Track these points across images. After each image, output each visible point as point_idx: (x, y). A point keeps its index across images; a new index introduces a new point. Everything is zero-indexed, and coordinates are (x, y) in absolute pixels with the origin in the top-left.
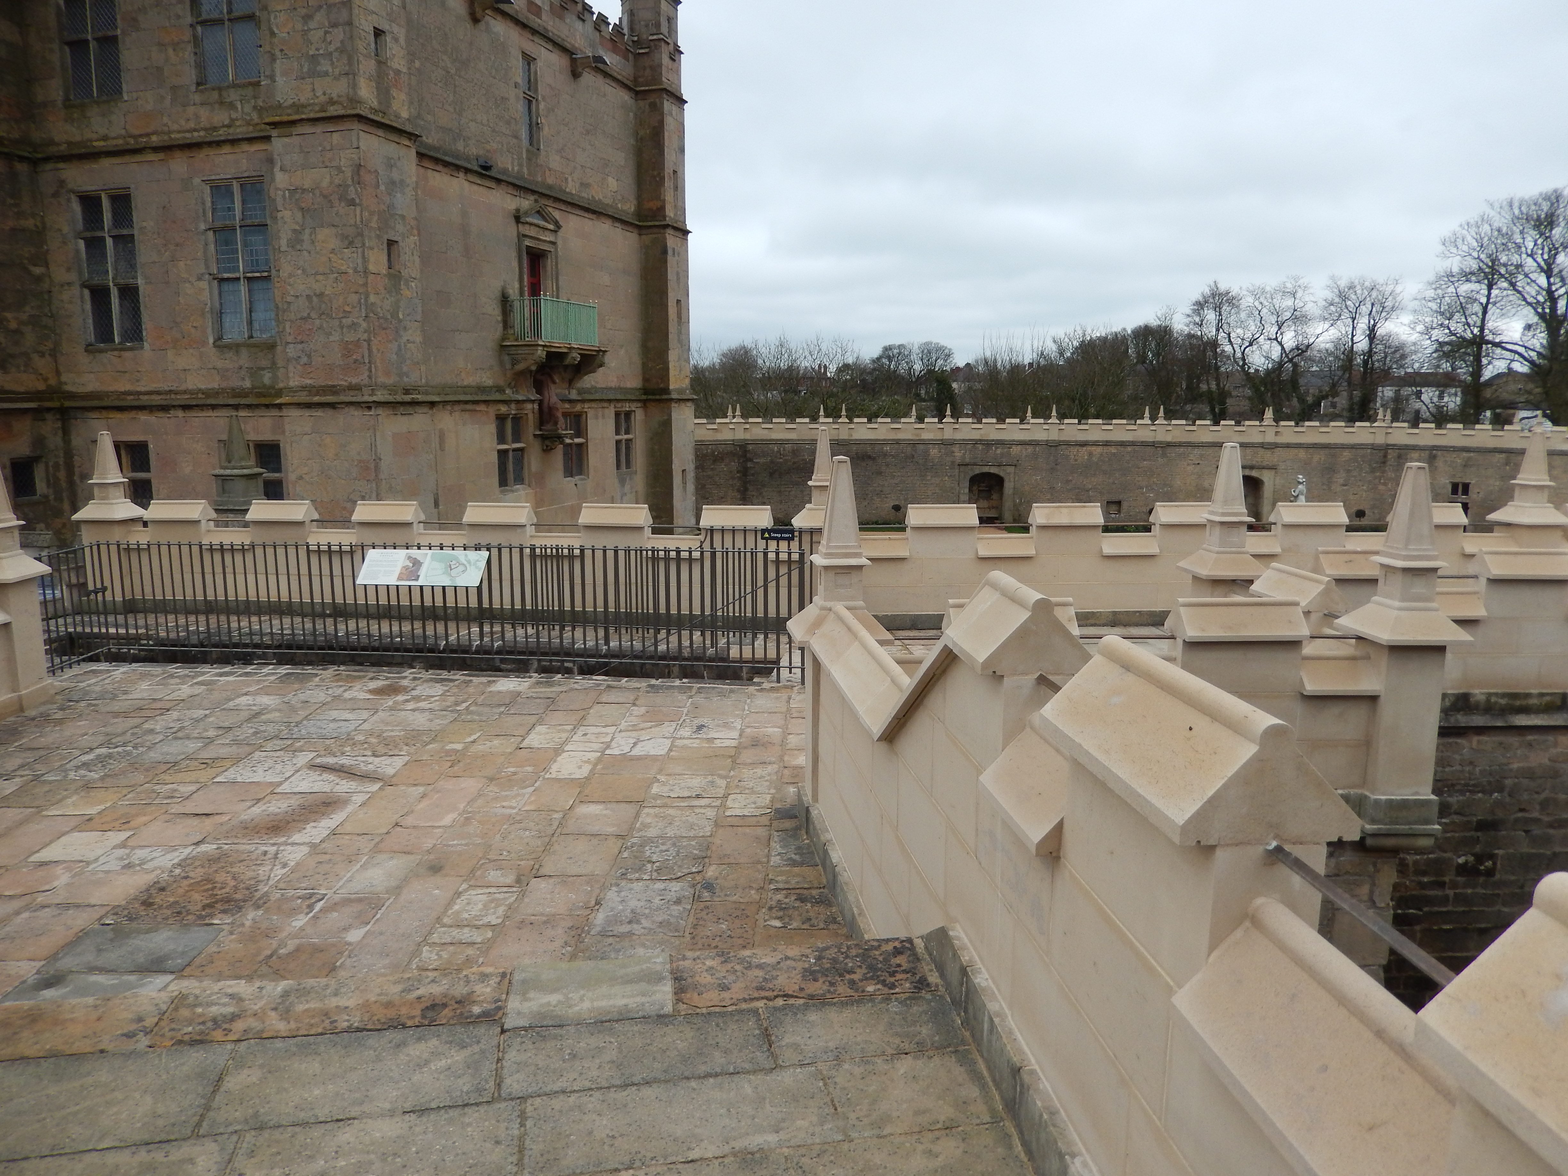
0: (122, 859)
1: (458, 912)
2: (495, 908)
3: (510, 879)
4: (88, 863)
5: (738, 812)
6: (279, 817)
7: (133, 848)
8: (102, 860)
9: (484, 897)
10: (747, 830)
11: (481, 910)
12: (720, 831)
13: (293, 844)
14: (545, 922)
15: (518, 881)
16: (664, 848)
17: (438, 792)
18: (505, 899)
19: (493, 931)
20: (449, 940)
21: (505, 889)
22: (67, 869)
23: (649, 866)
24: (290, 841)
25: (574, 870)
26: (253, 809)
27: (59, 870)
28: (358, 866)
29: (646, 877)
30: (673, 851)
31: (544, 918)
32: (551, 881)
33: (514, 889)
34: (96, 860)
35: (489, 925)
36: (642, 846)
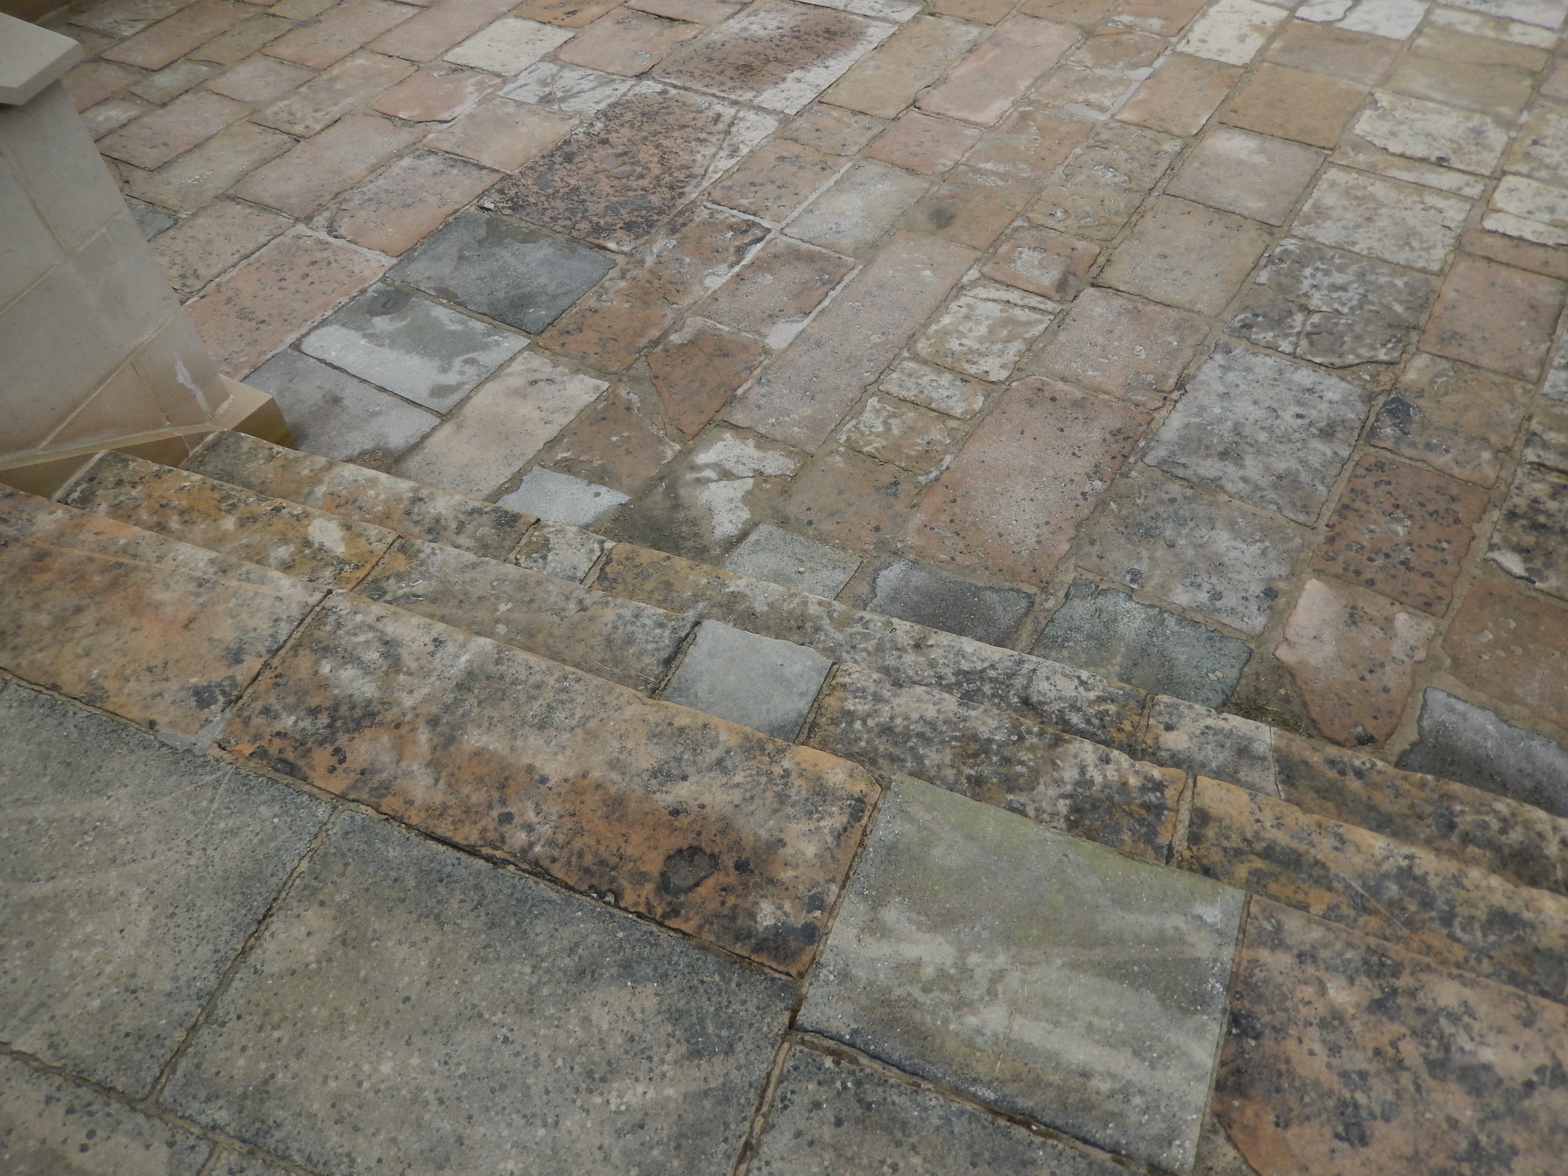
0: (544, 82)
1: (945, 334)
2: (1007, 341)
3: (1048, 279)
4: (504, 83)
5: (1510, 226)
6: (758, 48)
7: (564, 65)
8: (523, 78)
9: (994, 309)
10: (1518, 280)
11: (981, 340)
12: (1462, 266)
13: (760, 109)
14: (1077, 404)
15: (1062, 286)
16: (1339, 279)
17: (998, 45)
18: (1028, 324)
19: (987, 396)
20: (910, 395)
21: (1034, 301)
22: (480, 86)
23: (1299, 318)
24: (756, 102)
25: (1162, 289)
26: (731, 22)
27: (470, 85)
28: (831, 182)
29: (1285, 346)
30: (1353, 295)
31: (1078, 394)
32: (1118, 302)
33: (1050, 306)
34: (516, 77)
35: (983, 379)
36: (1301, 263)
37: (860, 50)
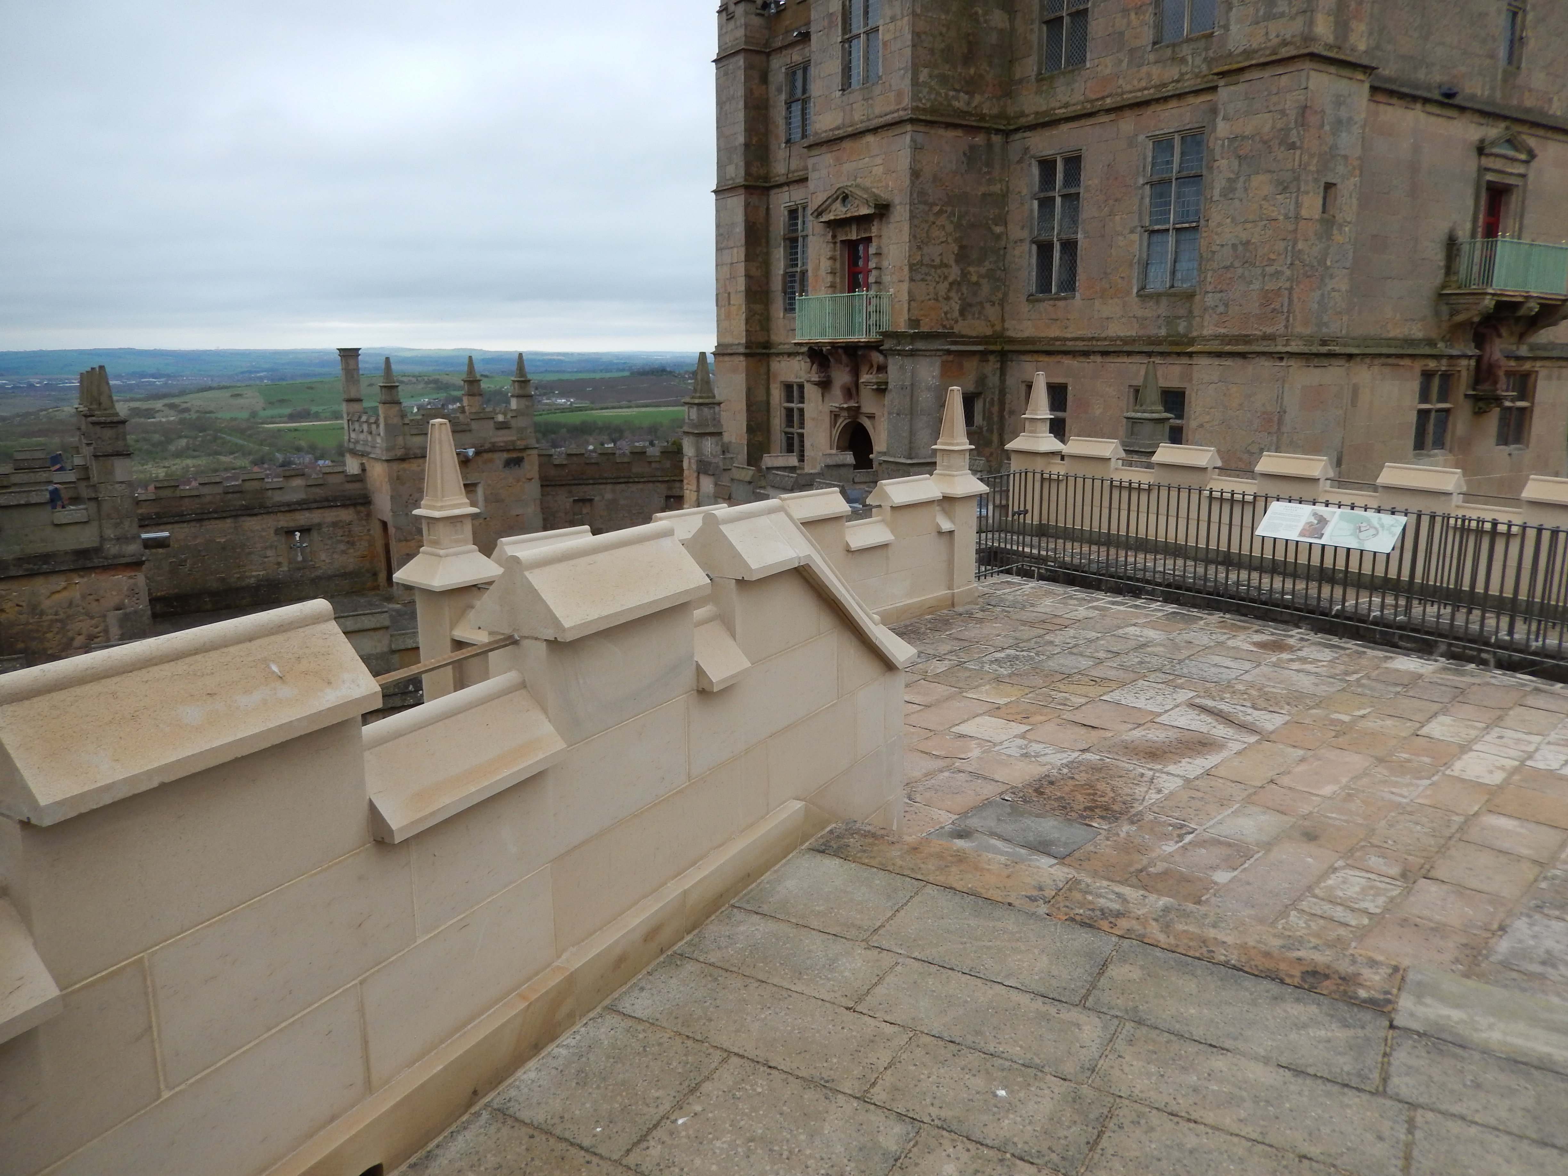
0: (1021, 748)
1: (1331, 888)
2: (1375, 896)
3: (1395, 871)
4: (995, 745)
6: (1156, 745)
7: (1031, 741)
8: (1006, 744)
9: (1363, 881)
11: (1357, 893)
13: (1168, 774)
14: (1433, 929)
15: (1404, 875)
17: (1319, 759)
18: (1387, 890)
19: (1370, 919)
20: (1319, 912)
21: (1388, 880)
22: (979, 745)
24: (1166, 770)
25: (1474, 883)
26: (1134, 732)
27: (973, 744)
28: (1229, 811)
31: (1432, 925)
32: (1444, 887)
33: (1398, 883)
34: (1001, 743)
35: (1366, 912)
37: (1224, 754)
